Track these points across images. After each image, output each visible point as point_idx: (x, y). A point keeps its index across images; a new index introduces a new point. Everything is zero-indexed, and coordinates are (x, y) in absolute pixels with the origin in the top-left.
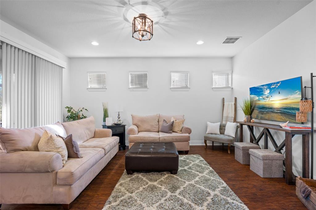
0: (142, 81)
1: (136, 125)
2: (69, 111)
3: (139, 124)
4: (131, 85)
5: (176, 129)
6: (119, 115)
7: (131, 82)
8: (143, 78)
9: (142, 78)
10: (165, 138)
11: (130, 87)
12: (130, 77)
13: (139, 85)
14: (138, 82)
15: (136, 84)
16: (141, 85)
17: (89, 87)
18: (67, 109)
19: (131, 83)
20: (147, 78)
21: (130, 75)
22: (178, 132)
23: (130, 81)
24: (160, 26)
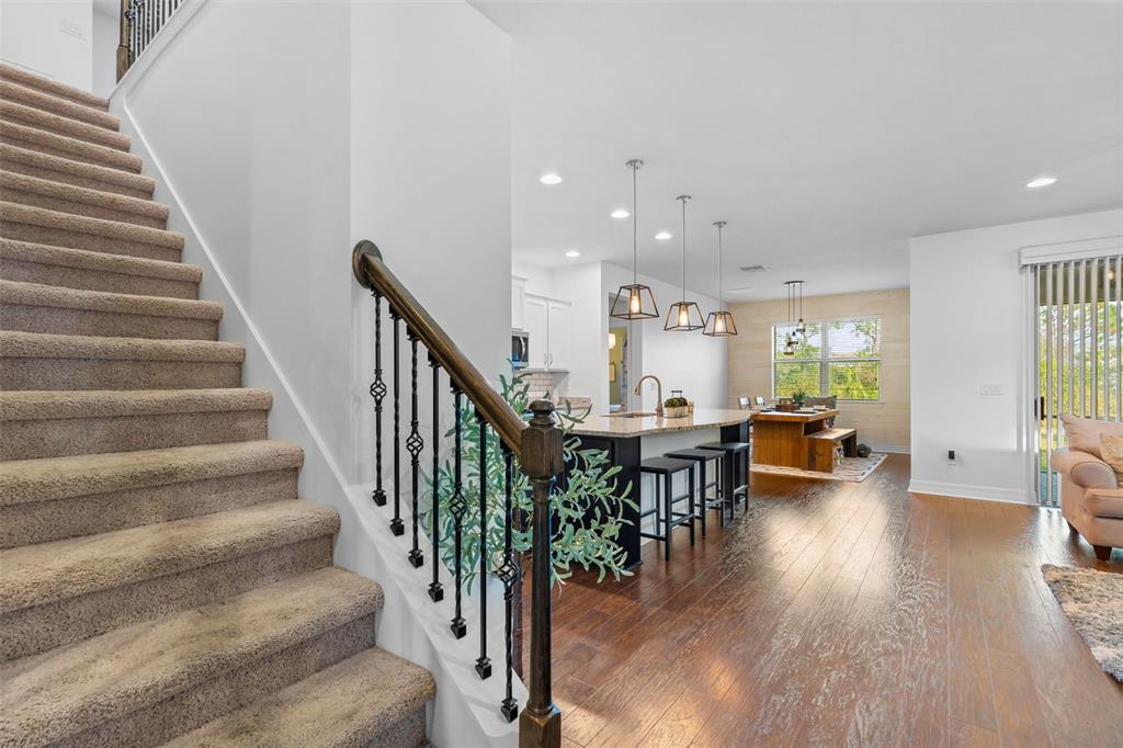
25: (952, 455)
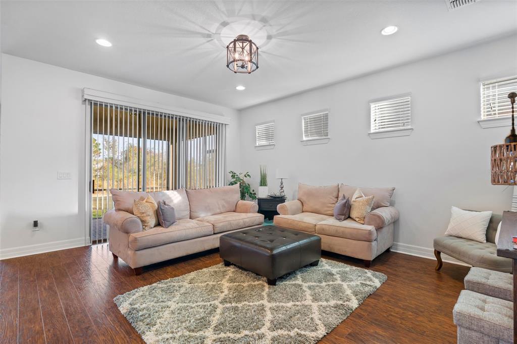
0: (321, 126)
1: (301, 200)
2: (233, 176)
3: (304, 199)
4: (305, 136)
5: (354, 214)
6: (282, 184)
7: (305, 131)
8: (323, 122)
9: (321, 122)
10: (324, 227)
11: (305, 139)
12: (303, 123)
13: (317, 134)
14: (315, 130)
15: (312, 134)
16: (319, 134)
17: (257, 145)
18: (231, 174)
19: (305, 133)
20: (328, 121)
21: (303, 121)
22: (357, 220)
23: (303, 130)
24: (279, 39)
25: (36, 224)
